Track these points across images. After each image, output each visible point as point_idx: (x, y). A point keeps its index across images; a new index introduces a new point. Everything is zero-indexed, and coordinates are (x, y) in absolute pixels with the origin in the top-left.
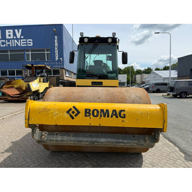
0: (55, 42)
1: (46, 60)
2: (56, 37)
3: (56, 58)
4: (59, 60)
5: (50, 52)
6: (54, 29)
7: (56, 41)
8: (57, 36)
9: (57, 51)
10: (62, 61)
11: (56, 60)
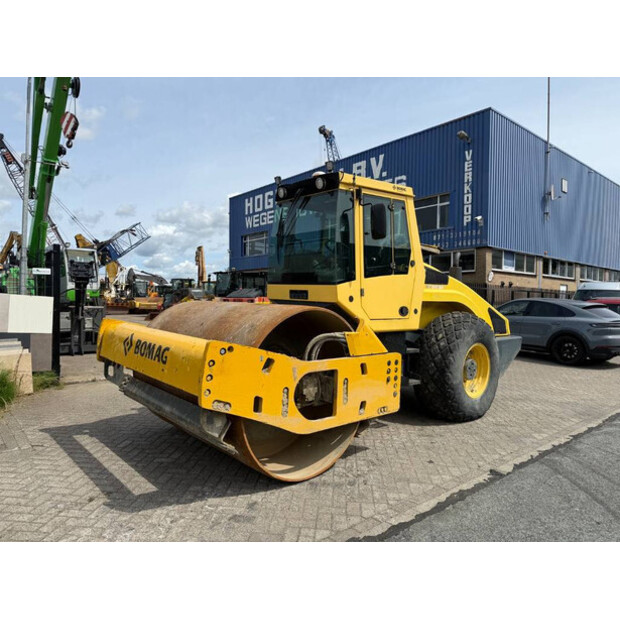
0: (466, 170)
1: (438, 227)
2: (468, 156)
3: (465, 218)
4: (474, 223)
5: (447, 203)
6: (459, 133)
7: (467, 166)
8: (471, 151)
9: (470, 196)
10: (482, 224)
11: (465, 224)
